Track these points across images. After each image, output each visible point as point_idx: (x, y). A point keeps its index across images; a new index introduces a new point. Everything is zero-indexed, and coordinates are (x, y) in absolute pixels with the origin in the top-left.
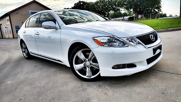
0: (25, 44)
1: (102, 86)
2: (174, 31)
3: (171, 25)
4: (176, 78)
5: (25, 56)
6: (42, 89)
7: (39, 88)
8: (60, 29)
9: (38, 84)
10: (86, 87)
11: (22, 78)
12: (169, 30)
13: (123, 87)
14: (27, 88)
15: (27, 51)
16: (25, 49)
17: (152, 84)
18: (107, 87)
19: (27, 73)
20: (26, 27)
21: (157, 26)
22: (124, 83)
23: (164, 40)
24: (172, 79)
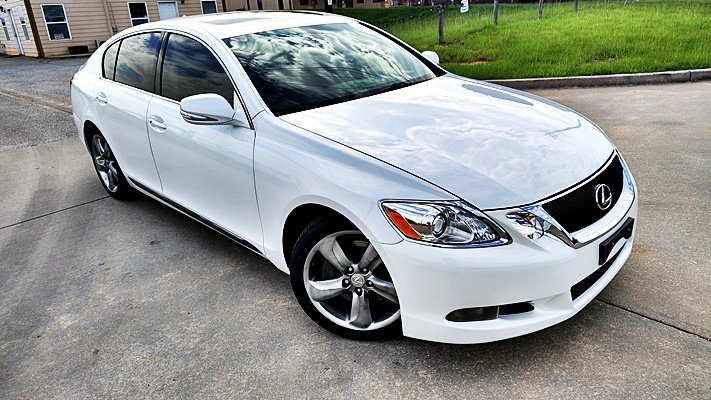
0: (104, 142)
1: (405, 367)
2: (693, 81)
3: (686, 49)
4: (666, 344)
5: (107, 183)
6: (191, 366)
7: (178, 357)
8: (252, 128)
9: (173, 337)
10: (348, 369)
11: (111, 300)
12: (673, 78)
13: (481, 374)
14: (137, 354)
15: (115, 171)
16: (104, 157)
17: (582, 365)
18: (422, 373)
19: (127, 278)
20: (104, 76)
21: (627, 52)
22: (482, 358)
23: (648, 130)
24: (652, 348)
